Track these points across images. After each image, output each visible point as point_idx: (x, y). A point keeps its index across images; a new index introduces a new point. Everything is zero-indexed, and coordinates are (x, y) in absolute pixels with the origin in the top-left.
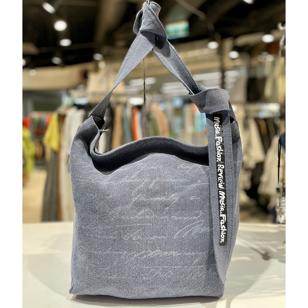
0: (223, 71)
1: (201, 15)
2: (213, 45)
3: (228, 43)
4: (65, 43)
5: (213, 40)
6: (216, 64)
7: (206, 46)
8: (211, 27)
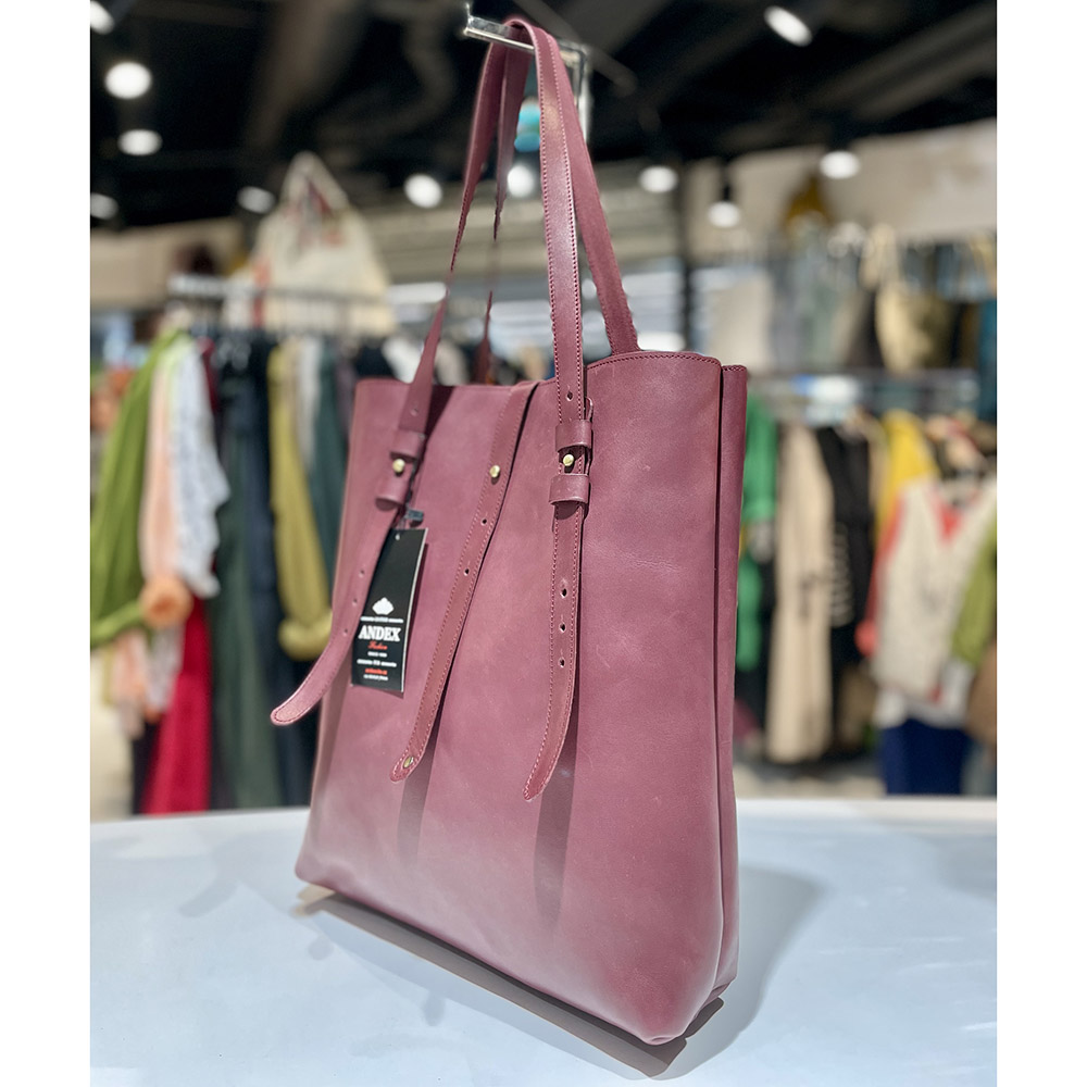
0: (688, 267)
1: (623, 80)
2: (659, 179)
3: (705, 178)
4: (140, 143)
5: (657, 161)
6: (665, 243)
7: (633, 181)
8: (649, 118)
